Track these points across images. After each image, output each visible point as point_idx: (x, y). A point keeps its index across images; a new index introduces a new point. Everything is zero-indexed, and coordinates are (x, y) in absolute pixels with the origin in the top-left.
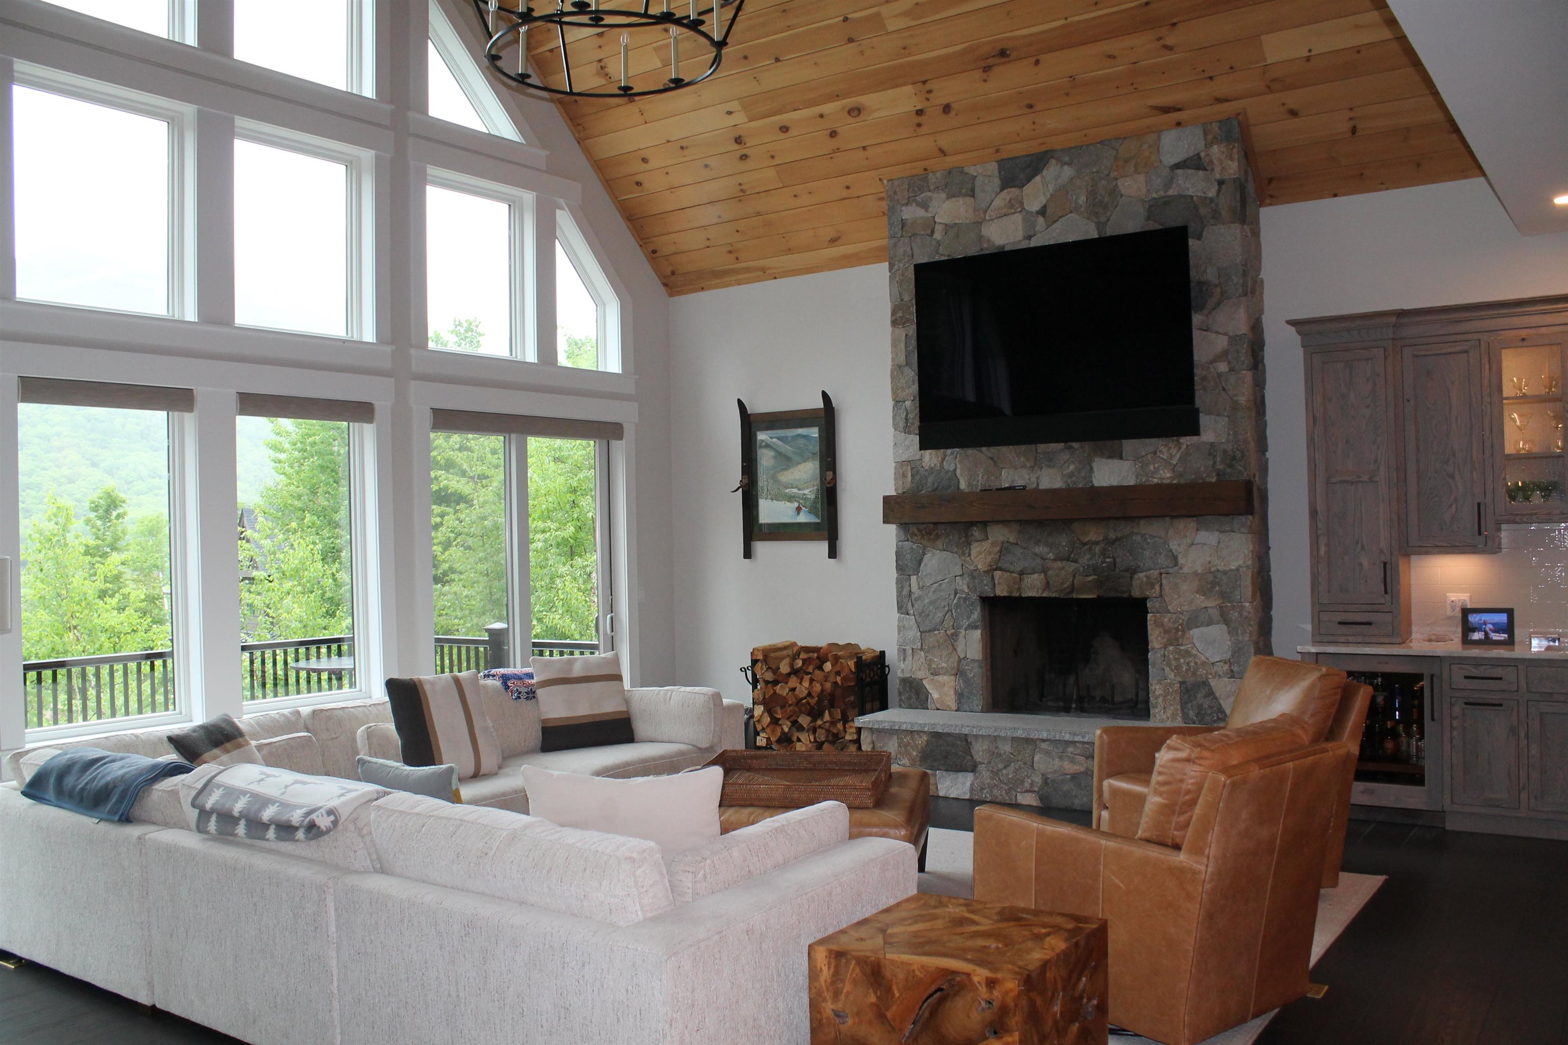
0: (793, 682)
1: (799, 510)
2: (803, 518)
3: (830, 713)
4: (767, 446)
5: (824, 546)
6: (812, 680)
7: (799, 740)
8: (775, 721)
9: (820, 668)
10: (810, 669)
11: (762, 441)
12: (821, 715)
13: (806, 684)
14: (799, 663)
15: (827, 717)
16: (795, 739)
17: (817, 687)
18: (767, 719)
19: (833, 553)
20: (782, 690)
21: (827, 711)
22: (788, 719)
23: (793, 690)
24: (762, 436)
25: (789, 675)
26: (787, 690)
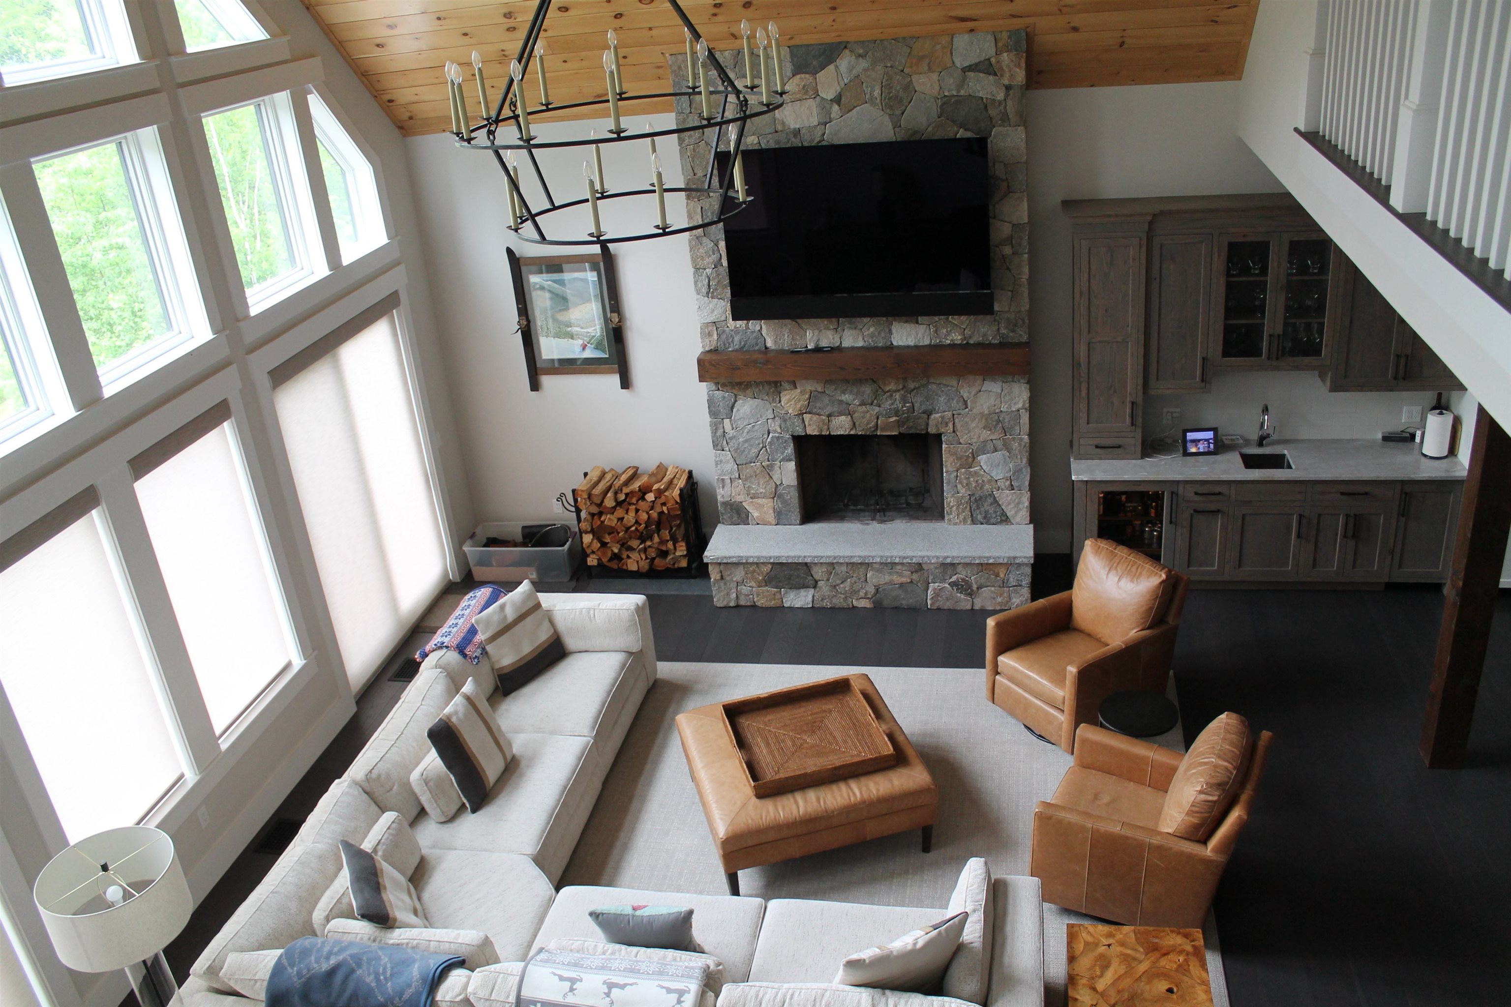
0: (620, 512)
1: (584, 347)
2: (589, 354)
3: (658, 535)
4: (542, 288)
5: (616, 379)
6: (637, 511)
7: (628, 557)
8: (604, 545)
9: (643, 498)
10: (634, 500)
11: (536, 284)
12: (651, 538)
13: (632, 514)
14: (622, 497)
15: (656, 539)
16: (624, 556)
17: (644, 516)
18: (596, 545)
19: (626, 383)
20: (610, 520)
21: (656, 535)
22: (618, 543)
23: (621, 519)
24: (534, 279)
25: (614, 508)
26: (616, 521)
